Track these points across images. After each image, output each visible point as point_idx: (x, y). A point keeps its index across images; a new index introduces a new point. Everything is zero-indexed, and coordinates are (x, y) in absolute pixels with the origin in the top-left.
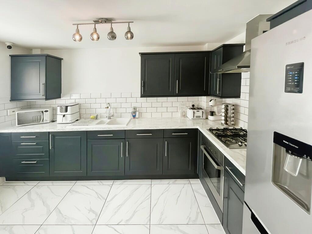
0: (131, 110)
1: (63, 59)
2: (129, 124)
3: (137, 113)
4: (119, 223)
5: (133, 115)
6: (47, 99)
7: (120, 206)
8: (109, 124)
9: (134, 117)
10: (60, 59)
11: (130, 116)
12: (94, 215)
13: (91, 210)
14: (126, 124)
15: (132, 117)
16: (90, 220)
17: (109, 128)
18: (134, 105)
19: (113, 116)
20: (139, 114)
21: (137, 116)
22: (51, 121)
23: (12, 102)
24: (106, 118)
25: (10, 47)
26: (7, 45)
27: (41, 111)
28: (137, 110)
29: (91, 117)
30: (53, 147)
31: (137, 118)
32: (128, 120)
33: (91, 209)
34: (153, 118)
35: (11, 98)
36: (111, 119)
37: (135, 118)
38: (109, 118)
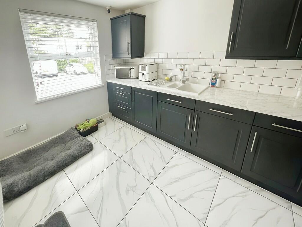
0: (210, 76)
1: (146, 16)
2: (203, 93)
3: (218, 80)
4: (172, 196)
5: (211, 83)
6: (132, 57)
7: (177, 179)
8: (180, 89)
9: (213, 85)
10: (144, 17)
11: (208, 83)
12: (154, 173)
13: (152, 167)
14: (199, 92)
15: (211, 85)
16: (149, 176)
17: (178, 94)
18: (215, 69)
19: (187, 80)
20: (221, 83)
21: (217, 85)
22: (136, 77)
23: (114, 59)
24: (180, 82)
25: (109, 11)
26: (108, 9)
27: (129, 68)
28: (219, 77)
29: (166, 78)
30: (134, 100)
31: (217, 87)
32: (205, 87)
33: (152, 165)
34: (242, 91)
35: (113, 55)
36: (185, 83)
37: (214, 87)
38: (183, 82)
